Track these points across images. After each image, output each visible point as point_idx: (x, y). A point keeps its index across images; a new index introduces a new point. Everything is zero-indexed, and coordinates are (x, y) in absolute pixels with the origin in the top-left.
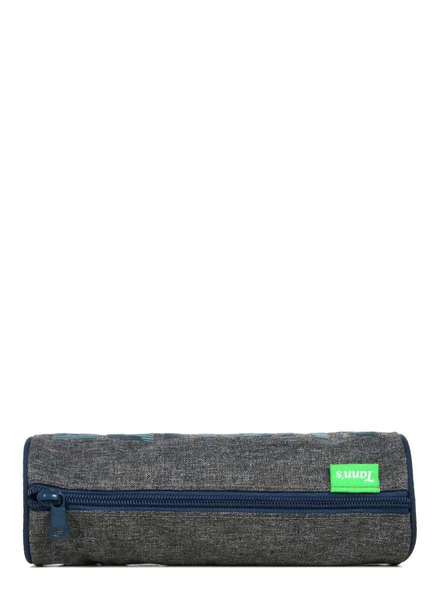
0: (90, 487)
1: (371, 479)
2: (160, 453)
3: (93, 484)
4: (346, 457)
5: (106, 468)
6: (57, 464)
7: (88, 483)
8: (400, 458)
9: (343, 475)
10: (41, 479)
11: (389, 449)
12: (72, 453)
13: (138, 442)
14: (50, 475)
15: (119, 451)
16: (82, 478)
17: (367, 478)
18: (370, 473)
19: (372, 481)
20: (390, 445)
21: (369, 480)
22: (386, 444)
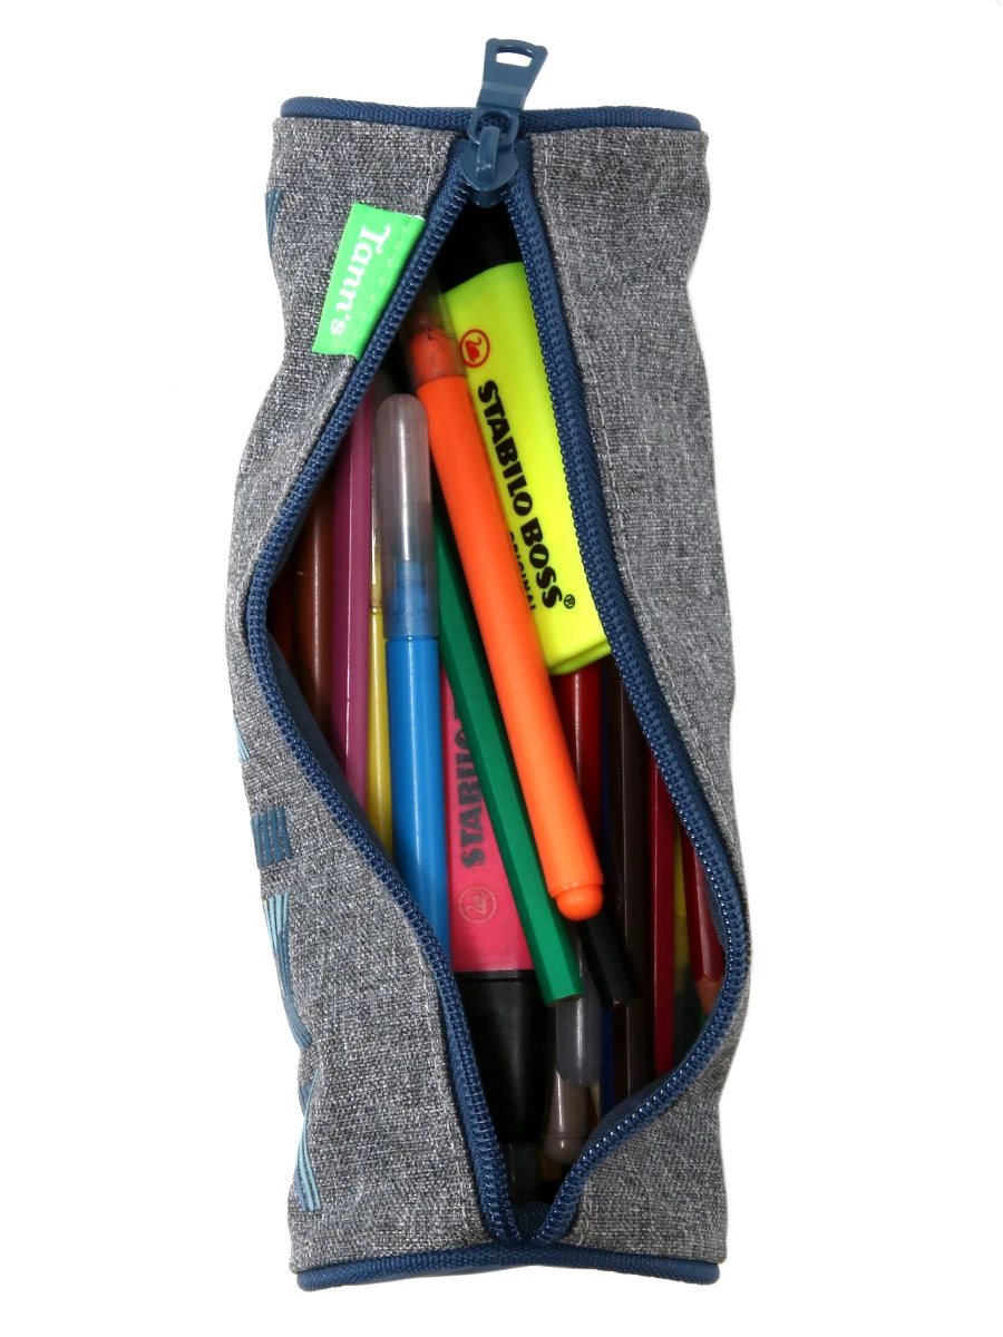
0: (436, 1045)
1: (380, 232)
2: (340, 852)
3: (426, 1039)
4: (310, 303)
5: (374, 1011)
6: (409, 1166)
7: (428, 1055)
8: (352, 140)
9: (341, 315)
10: (463, 1201)
11: (324, 166)
12: (349, 1134)
13: (292, 937)
14: (445, 1179)
15: (325, 985)
16: (415, 1078)
17: (373, 244)
18: (365, 233)
19: (388, 229)
20: (313, 160)
21: (380, 240)
22: (309, 171)
